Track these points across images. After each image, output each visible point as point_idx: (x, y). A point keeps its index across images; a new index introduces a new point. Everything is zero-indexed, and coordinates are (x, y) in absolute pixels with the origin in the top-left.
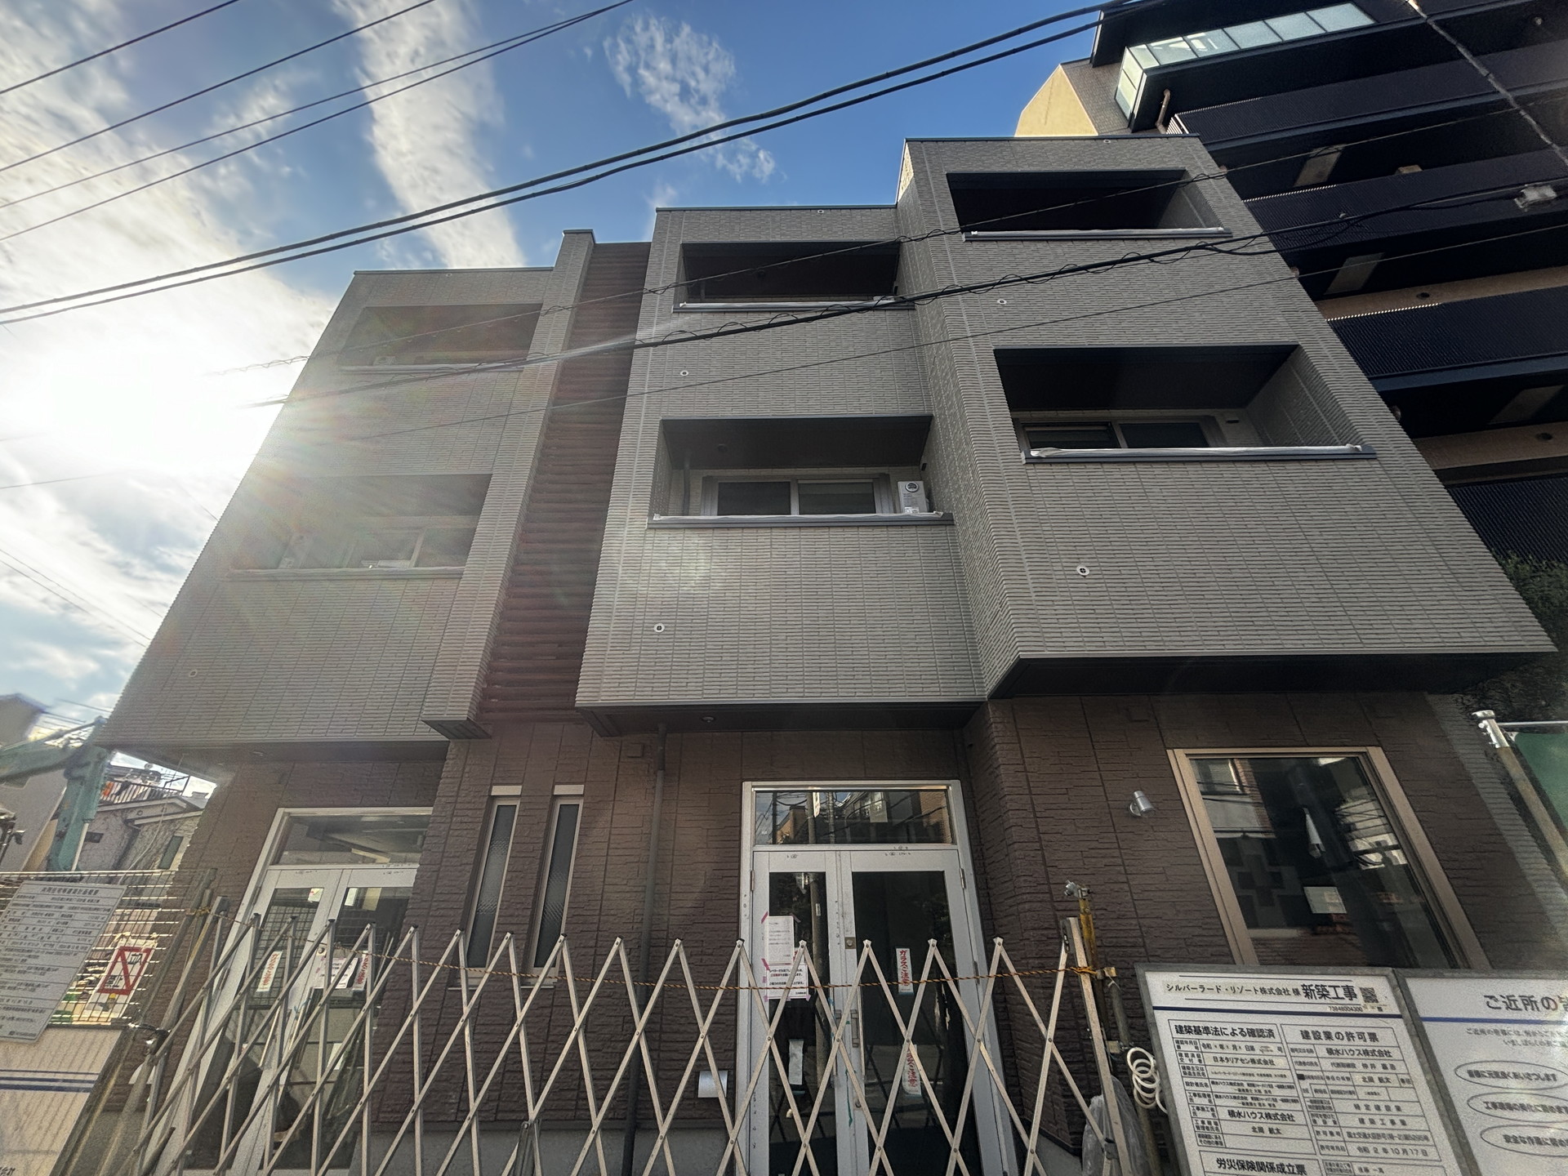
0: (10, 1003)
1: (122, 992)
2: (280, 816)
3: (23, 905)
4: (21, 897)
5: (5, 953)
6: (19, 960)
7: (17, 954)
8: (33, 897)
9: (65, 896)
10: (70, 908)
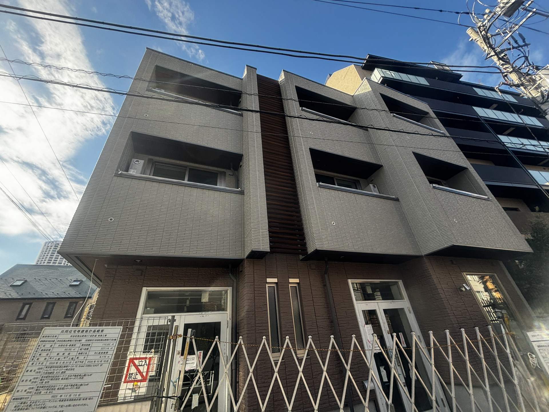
0: (63, 397)
1: (140, 381)
2: (145, 291)
3: (49, 341)
4: (46, 337)
5: (46, 369)
6: (59, 372)
7: (56, 369)
8: (56, 336)
9: (80, 334)
10: (87, 340)
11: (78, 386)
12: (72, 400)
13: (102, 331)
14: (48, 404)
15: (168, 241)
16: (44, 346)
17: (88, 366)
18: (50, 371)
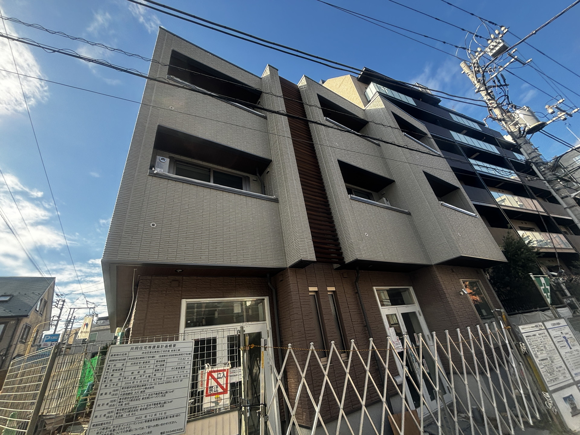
0: (148, 418)
1: (222, 393)
2: (184, 302)
3: (119, 360)
4: (115, 355)
5: (123, 390)
6: (138, 392)
7: (134, 389)
8: (126, 354)
9: (152, 350)
10: (160, 356)
11: (162, 405)
12: (159, 419)
13: (174, 346)
14: (133, 427)
15: (215, 250)
16: (115, 365)
17: (168, 382)
18: (129, 392)
